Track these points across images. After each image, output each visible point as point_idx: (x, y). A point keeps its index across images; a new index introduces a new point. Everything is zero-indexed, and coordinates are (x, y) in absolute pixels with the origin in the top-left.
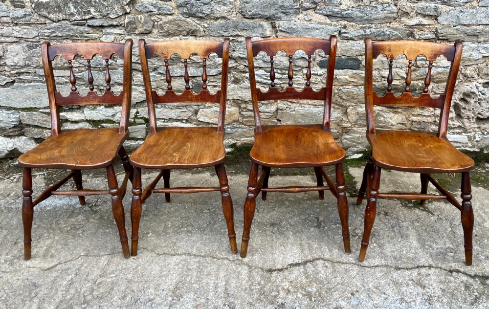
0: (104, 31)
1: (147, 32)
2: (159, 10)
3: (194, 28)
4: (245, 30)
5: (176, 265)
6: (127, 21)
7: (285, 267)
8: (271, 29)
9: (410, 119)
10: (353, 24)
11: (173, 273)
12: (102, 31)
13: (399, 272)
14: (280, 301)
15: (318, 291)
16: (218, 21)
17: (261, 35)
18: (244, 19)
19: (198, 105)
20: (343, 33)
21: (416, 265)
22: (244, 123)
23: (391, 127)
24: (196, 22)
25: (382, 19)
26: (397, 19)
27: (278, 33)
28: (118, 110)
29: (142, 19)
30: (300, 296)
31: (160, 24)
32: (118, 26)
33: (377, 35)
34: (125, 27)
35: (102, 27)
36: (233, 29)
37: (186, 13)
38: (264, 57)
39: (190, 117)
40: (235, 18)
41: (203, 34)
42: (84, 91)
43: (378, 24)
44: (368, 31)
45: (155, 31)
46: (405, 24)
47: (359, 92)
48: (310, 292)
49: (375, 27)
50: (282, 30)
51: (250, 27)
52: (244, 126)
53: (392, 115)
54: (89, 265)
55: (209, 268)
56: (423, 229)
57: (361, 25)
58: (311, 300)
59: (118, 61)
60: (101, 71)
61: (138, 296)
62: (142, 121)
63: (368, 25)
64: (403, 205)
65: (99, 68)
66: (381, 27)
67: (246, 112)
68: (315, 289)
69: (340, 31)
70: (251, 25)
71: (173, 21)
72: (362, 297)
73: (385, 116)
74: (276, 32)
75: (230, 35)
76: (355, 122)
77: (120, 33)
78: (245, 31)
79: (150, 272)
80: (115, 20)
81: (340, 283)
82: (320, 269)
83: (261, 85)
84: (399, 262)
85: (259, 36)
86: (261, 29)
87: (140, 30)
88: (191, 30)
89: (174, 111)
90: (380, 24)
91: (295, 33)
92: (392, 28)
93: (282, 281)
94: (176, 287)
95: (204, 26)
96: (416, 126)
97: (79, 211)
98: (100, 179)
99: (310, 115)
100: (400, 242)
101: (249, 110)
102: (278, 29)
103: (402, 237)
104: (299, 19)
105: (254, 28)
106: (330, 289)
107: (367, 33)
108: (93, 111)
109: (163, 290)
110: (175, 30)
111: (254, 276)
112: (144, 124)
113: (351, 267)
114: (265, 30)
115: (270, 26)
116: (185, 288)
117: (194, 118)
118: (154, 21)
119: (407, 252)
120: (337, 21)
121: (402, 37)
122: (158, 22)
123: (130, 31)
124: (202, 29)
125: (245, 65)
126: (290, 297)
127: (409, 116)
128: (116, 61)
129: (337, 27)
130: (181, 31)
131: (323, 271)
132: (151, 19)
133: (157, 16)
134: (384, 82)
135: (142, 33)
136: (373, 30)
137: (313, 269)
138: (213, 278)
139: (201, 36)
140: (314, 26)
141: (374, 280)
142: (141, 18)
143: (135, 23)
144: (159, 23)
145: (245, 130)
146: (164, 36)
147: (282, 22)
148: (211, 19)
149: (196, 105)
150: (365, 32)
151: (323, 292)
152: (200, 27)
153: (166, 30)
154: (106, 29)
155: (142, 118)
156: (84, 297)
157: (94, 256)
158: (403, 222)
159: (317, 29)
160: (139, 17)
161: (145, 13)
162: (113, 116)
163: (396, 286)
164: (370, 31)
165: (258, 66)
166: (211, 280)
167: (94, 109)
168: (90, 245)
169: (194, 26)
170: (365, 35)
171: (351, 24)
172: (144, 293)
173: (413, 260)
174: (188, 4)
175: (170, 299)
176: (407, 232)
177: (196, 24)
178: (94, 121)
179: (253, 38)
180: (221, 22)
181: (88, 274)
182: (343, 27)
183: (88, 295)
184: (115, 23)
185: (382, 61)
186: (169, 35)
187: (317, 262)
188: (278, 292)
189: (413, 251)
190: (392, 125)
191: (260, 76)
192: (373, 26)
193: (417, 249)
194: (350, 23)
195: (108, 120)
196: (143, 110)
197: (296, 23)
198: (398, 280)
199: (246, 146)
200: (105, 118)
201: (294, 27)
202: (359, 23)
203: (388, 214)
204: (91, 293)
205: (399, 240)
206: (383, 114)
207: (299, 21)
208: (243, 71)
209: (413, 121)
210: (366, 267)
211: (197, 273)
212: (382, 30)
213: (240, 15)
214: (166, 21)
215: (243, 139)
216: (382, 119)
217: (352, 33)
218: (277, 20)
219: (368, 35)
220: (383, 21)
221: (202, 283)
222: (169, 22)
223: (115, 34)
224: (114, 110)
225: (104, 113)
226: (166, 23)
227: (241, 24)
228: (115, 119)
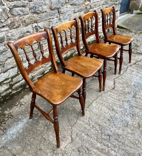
1: (19, 26)
2: (23, 13)
6: (9, 22)
10: (76, 6)
16: (44, 13)
17: (57, 17)
24: (36, 16)
27: (60, 15)
28: (11, 71)
31: (24, 20)
32: (6, 26)
34: (9, 26)
36: (49, 16)
37: (33, 12)
40: (49, 11)
45: (21, 24)
46: (85, 4)
50: (62, 13)
60: (1, 54)
70: (54, 13)
77: (7, 30)
78: (52, 16)
80: (4, 23)
86: (57, 14)
95: (39, 17)
102: (60, 13)
104: (65, 7)
110: (30, 22)
120: (73, 6)
122: (22, 19)
123: (11, 27)
124: (39, 19)
130: (32, 22)
132: (20, 18)
133: (22, 16)
135: (17, 27)
139: (39, 22)
140: (69, 9)
143: (14, 22)
146: (25, 26)
148: (42, 13)
153: (26, 22)
160: (16, 18)
161: (18, 15)
162: (9, 75)
174: (34, 7)
179: (55, 18)
186: (27, 25)
195: (6, 79)
197: (64, 9)
201: (64, 11)
213: (50, 9)
217: (76, 10)
218: (60, 9)
222: (28, 18)
223: (5, 31)
224: (8, 72)
225: (5, 76)
226: (26, 19)
227: (51, 13)
228: (9, 77)
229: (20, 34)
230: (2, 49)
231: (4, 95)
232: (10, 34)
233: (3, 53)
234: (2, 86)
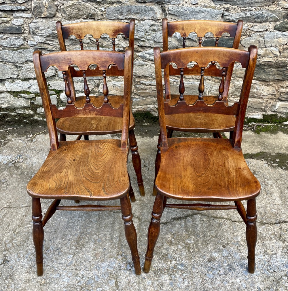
0: (14, 15)
1: (52, 16)
3: (93, 12)
4: (138, 13)
5: (80, 217)
6: (33, 5)
7: (169, 221)
8: (161, 12)
9: (279, 91)
10: (235, 7)
11: (77, 225)
12: (12, 15)
13: (263, 226)
14: (164, 252)
15: (195, 243)
16: (114, 5)
17: (152, 19)
18: (137, 4)
19: (99, 80)
20: (226, 16)
21: (278, 221)
22: (138, 94)
23: (263, 97)
24: (94, 6)
25: (262, 2)
26: (275, 2)
27: (167, 16)
29: (47, 4)
30: (180, 247)
31: (63, 9)
32: (26, 10)
33: (256, 17)
34: (33, 11)
35: (12, 11)
36: (127, 13)
38: (155, 38)
39: (92, 89)
40: (128, 3)
41: (101, 17)
42: (3, 67)
43: (258, 7)
44: (248, 14)
45: (59, 15)
46: (283, 6)
47: (237, 68)
48: (189, 244)
49: (255, 10)
50: (171, 13)
51: (142, 10)
52: (139, 97)
53: (264, 87)
54: (10, 216)
55: (107, 221)
56: (284, 187)
57: (242, 8)
58: (189, 251)
59: (29, 41)
60: (16, 50)
61: (48, 245)
62: (54, 92)
63: (248, 8)
64: (268, 165)
65: (14, 47)
66: (261, 10)
67: (140, 85)
68: (193, 241)
69: (223, 14)
70: (143, 8)
71: (74, 6)
72: (232, 249)
73: (258, 88)
74: (166, 15)
75: (124, 18)
76: (232, 93)
77: (28, 16)
78: (137, 15)
79: (59, 223)
80: (23, 5)
81: (214, 236)
82: (198, 223)
83: (153, 63)
84: (264, 217)
85: (151, 18)
86: (152, 12)
87: (45, 14)
88: (90, 13)
89: (79, 84)
90: (260, 7)
91: (182, 16)
92: (270, 11)
93: (166, 234)
94: (79, 237)
95: (101, 9)
96: (284, 97)
97: (4, 167)
98: (22, 138)
99: (194, 88)
100: (265, 198)
101: (142, 84)
102: (167, 12)
103: (267, 195)
104: (186, 3)
105: (146, 11)
106: (205, 242)
107: (247, 16)
108: (12, 84)
109: (69, 240)
110: (76, 14)
111: (143, 229)
112: (55, 95)
113: (223, 222)
114: (156, 13)
115: (161, 10)
116: (87, 238)
117: (96, 90)
118: (57, 6)
119: (271, 209)
120: (221, 5)
121: (278, 19)
122: (60, 6)
123: (37, 14)
124: (99, 13)
125: (138, 45)
126: (172, 248)
127: (279, 88)
128: (27, 42)
129: (221, 10)
130: (81, 15)
131: (200, 225)
132: (54, 4)
133: (59, 1)
134: (259, 59)
135: (47, 17)
136: (253, 13)
137: (192, 223)
138: (110, 230)
139: (99, 19)
140: (200, 9)
141: (242, 233)
142: (45, 3)
143: (40, 8)
144: (62, 7)
145: (139, 100)
146: (67, 19)
147: (171, 5)
148: (108, 3)
149: (97, 80)
150: (246, 14)
151: (200, 245)
152: (98, 10)
153: (68, 14)
154: (16, 13)
155: (53, 90)
156: (5, 244)
157: (15, 208)
158: (268, 180)
159: (203, 12)
160: (44, 3)
162: (29, 88)
163: (260, 240)
164: (250, 14)
165: (149, 46)
166: (108, 231)
167: (12, 82)
168: (12, 197)
169: (93, 9)
170: (246, 17)
171: (234, 7)
172: (54, 241)
173: (275, 215)
175: (74, 248)
176: (271, 190)
177: (94, 8)
178: (14, 92)
179: (145, 21)
180: (117, 6)
181: (10, 224)
182: (226, 10)
183: (8, 243)
184: (23, 8)
185: (259, 41)
186: (71, 18)
187: (196, 216)
188: (162, 243)
189: (276, 208)
190: (263, 96)
191: (151, 55)
192: (253, 8)
193: (279, 205)
194: (232, 7)
195: (25, 91)
196: (53, 83)
197: (183, 7)
198: (262, 234)
199: (140, 112)
200: (22, 89)
201: (182, 10)
202: (241, 6)
203: (256, 173)
204: (11, 242)
205: (265, 197)
206: (256, 86)
207: (186, 5)
208: (136, 50)
209: (281, 92)
210: (236, 221)
211: (97, 226)
212: (261, 13)
214: (68, 5)
215: (137, 107)
216: (255, 90)
217: (234, 16)
218: (167, 4)
219: (248, 17)
220: (263, 4)
221: (100, 234)
222: (71, 6)
223: (24, 17)
224: (29, 83)
225: (22, 86)
226: (68, 7)
227: (134, 8)
228: (31, 91)
229: (53, 30)
230: (19, 44)
231: (20, 112)
232: (35, 24)
233: (19, 50)
234: (18, 98)
